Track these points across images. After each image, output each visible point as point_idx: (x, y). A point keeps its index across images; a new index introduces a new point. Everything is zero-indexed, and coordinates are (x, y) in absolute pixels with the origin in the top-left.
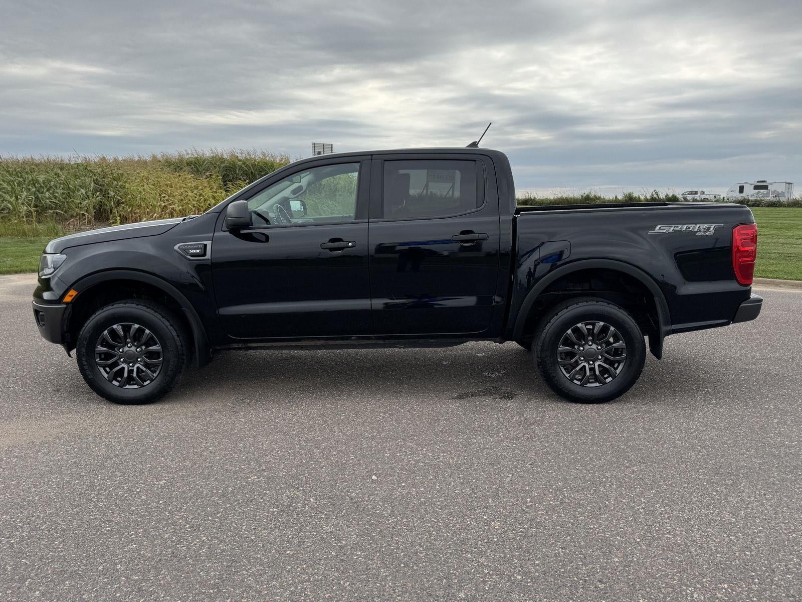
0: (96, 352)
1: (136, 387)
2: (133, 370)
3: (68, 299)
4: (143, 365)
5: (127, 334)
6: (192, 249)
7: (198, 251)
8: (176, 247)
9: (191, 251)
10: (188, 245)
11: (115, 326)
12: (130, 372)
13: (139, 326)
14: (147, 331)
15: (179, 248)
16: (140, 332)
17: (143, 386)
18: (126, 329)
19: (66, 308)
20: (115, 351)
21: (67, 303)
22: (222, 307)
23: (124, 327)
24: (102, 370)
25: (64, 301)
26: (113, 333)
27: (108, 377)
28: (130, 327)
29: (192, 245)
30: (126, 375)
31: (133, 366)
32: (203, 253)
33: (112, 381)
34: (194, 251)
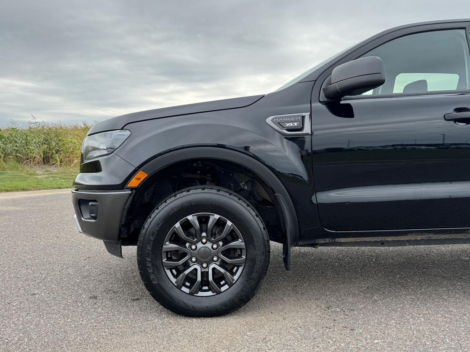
0: (163, 250)
1: (210, 293)
2: (208, 272)
3: (134, 183)
4: (219, 266)
5: (204, 226)
6: (288, 122)
7: (296, 124)
8: (269, 120)
9: (288, 125)
10: (282, 118)
11: (190, 217)
12: (205, 275)
13: (219, 216)
14: (229, 223)
15: (272, 120)
16: (220, 224)
17: (219, 293)
18: (203, 220)
19: (131, 194)
20: (186, 247)
21: (132, 189)
22: (319, 191)
23: (199, 219)
24: (168, 272)
25: (128, 186)
26: (187, 226)
27: (176, 282)
28: (207, 218)
29: (287, 117)
30: (199, 279)
31: (208, 267)
32: (301, 126)
33: (181, 287)
34: (291, 124)
